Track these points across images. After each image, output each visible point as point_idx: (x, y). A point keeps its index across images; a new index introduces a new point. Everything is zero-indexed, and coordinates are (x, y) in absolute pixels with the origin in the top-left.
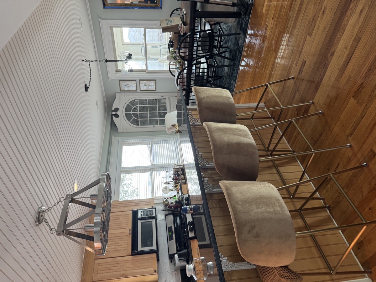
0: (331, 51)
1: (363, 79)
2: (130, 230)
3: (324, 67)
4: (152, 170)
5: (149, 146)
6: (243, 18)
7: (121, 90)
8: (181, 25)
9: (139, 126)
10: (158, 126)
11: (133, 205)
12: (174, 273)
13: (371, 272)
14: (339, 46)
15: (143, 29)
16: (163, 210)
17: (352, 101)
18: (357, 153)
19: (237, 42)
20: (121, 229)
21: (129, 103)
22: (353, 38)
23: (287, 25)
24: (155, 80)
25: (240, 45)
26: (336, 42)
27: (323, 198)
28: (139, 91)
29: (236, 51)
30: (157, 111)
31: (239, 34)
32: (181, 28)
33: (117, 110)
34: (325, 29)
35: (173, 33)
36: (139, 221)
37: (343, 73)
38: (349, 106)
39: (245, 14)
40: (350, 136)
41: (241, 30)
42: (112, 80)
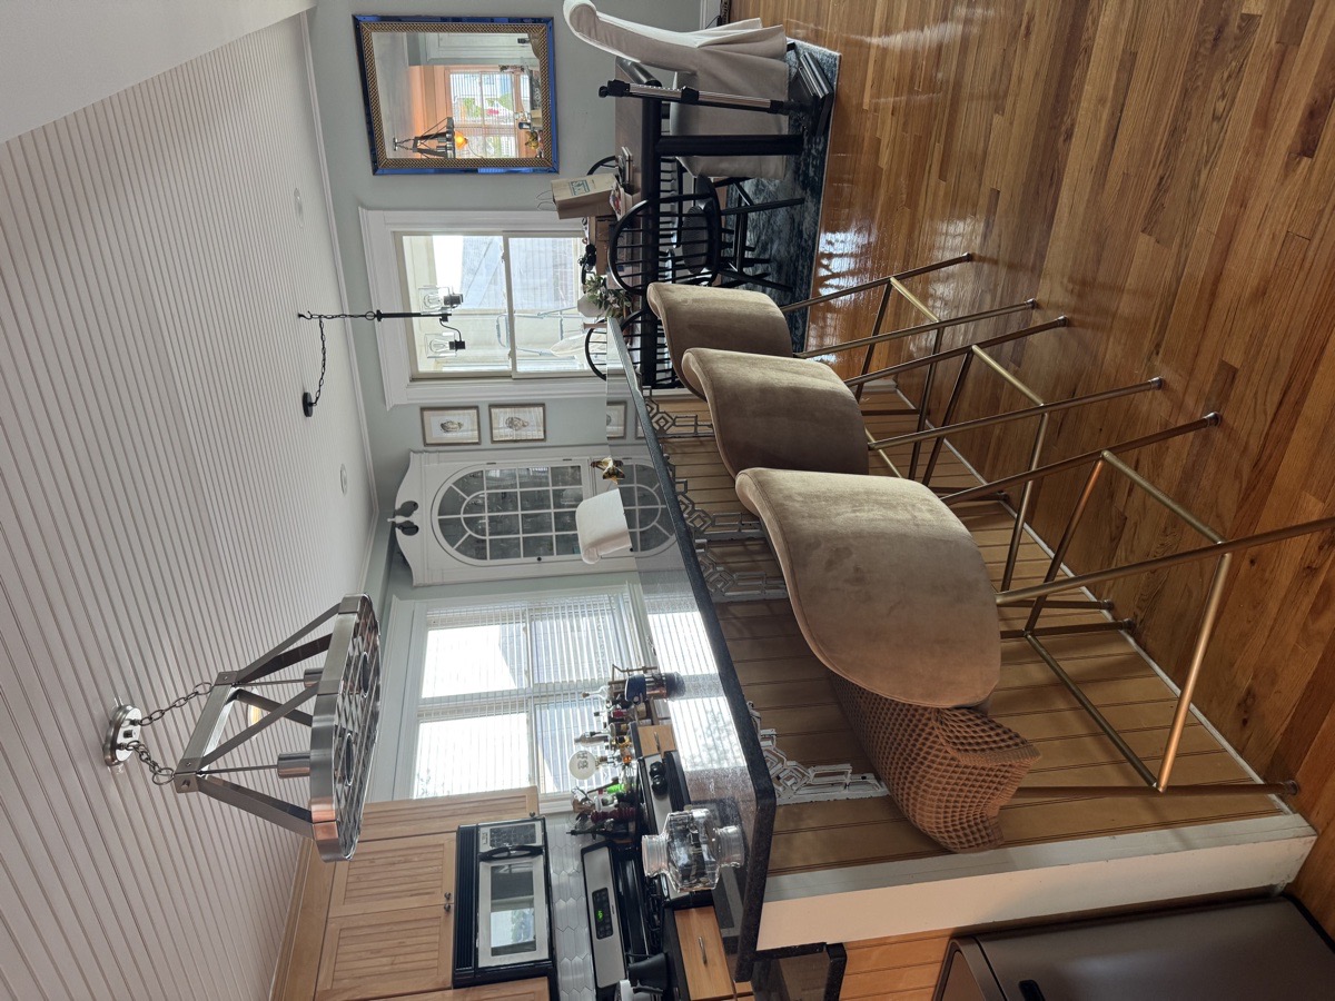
0: (1063, 128)
1: (1162, 167)
2: (448, 897)
3: (1051, 185)
4: (531, 703)
5: (522, 626)
6: (810, 150)
7: (428, 442)
8: (617, 189)
9: (488, 562)
10: (556, 557)
11: (459, 812)
13: (1296, 788)
14: (1084, 104)
15: (499, 240)
16: (573, 833)
17: (1144, 243)
18: (1184, 395)
19: (796, 230)
20: (416, 895)
21: (454, 484)
22: (1117, 63)
23: (933, 111)
24: (543, 405)
25: (805, 236)
26: (1072, 96)
27: (1109, 603)
28: (486, 443)
29: (794, 258)
30: (549, 507)
31: (802, 201)
32: (617, 199)
33: (411, 507)
34: (1037, 74)
35: (593, 219)
36: (482, 865)
37: (1106, 175)
38: (1137, 261)
39: (813, 132)
40: (1154, 355)
41: (804, 189)
42: (395, 406)
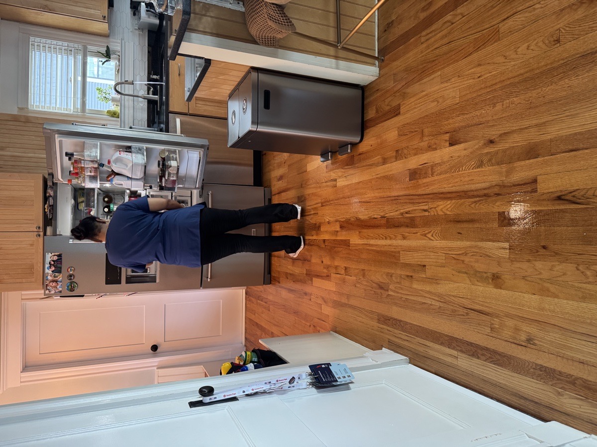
12: (137, 32)
13: (383, 60)
